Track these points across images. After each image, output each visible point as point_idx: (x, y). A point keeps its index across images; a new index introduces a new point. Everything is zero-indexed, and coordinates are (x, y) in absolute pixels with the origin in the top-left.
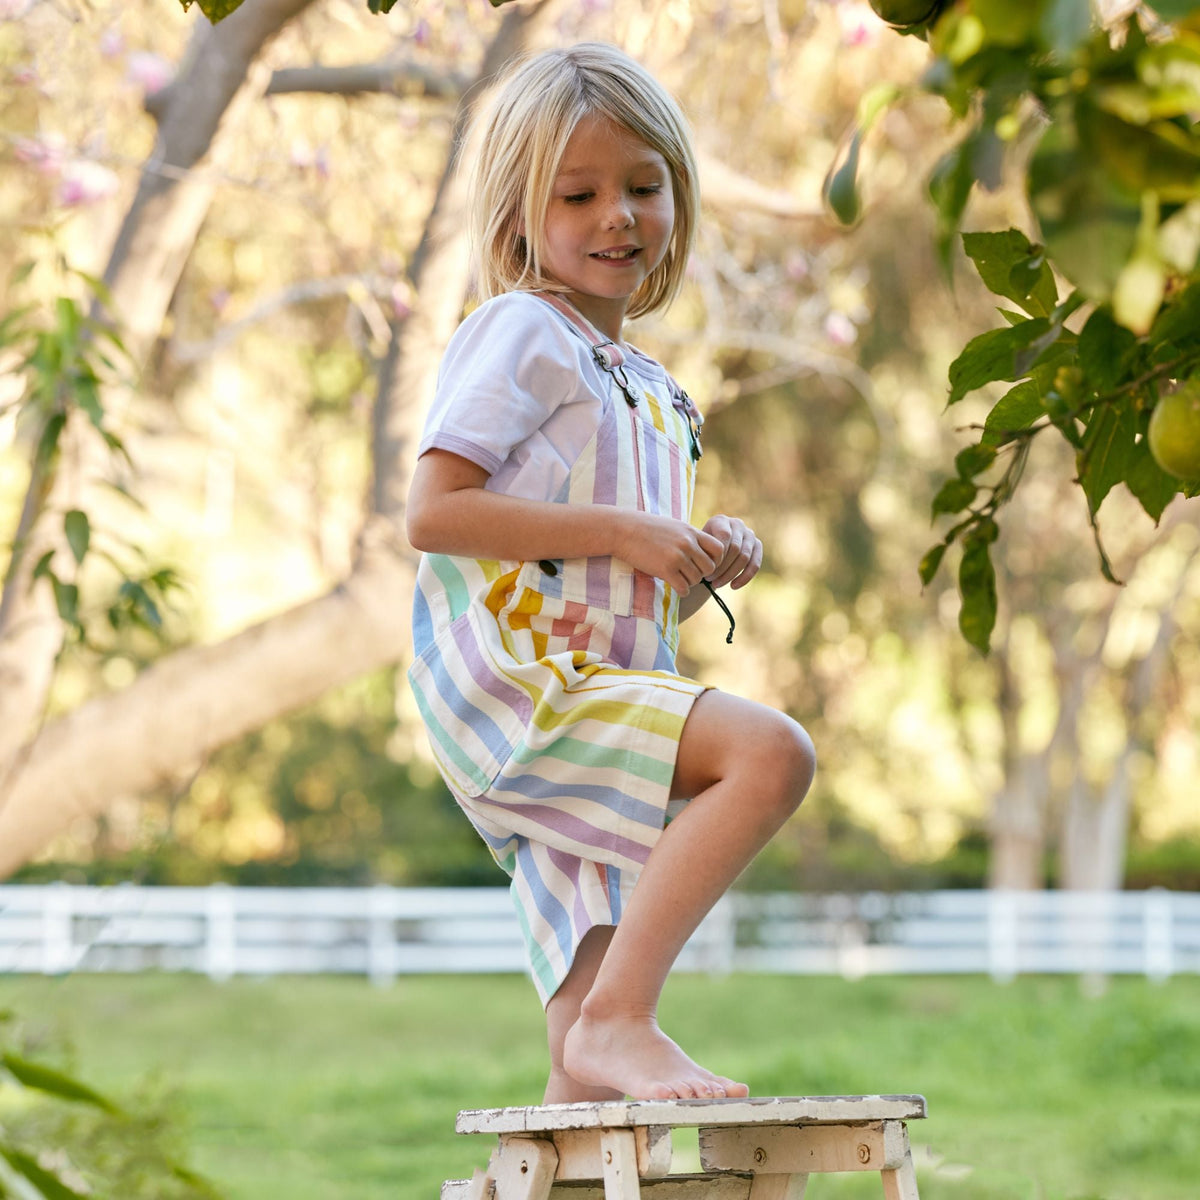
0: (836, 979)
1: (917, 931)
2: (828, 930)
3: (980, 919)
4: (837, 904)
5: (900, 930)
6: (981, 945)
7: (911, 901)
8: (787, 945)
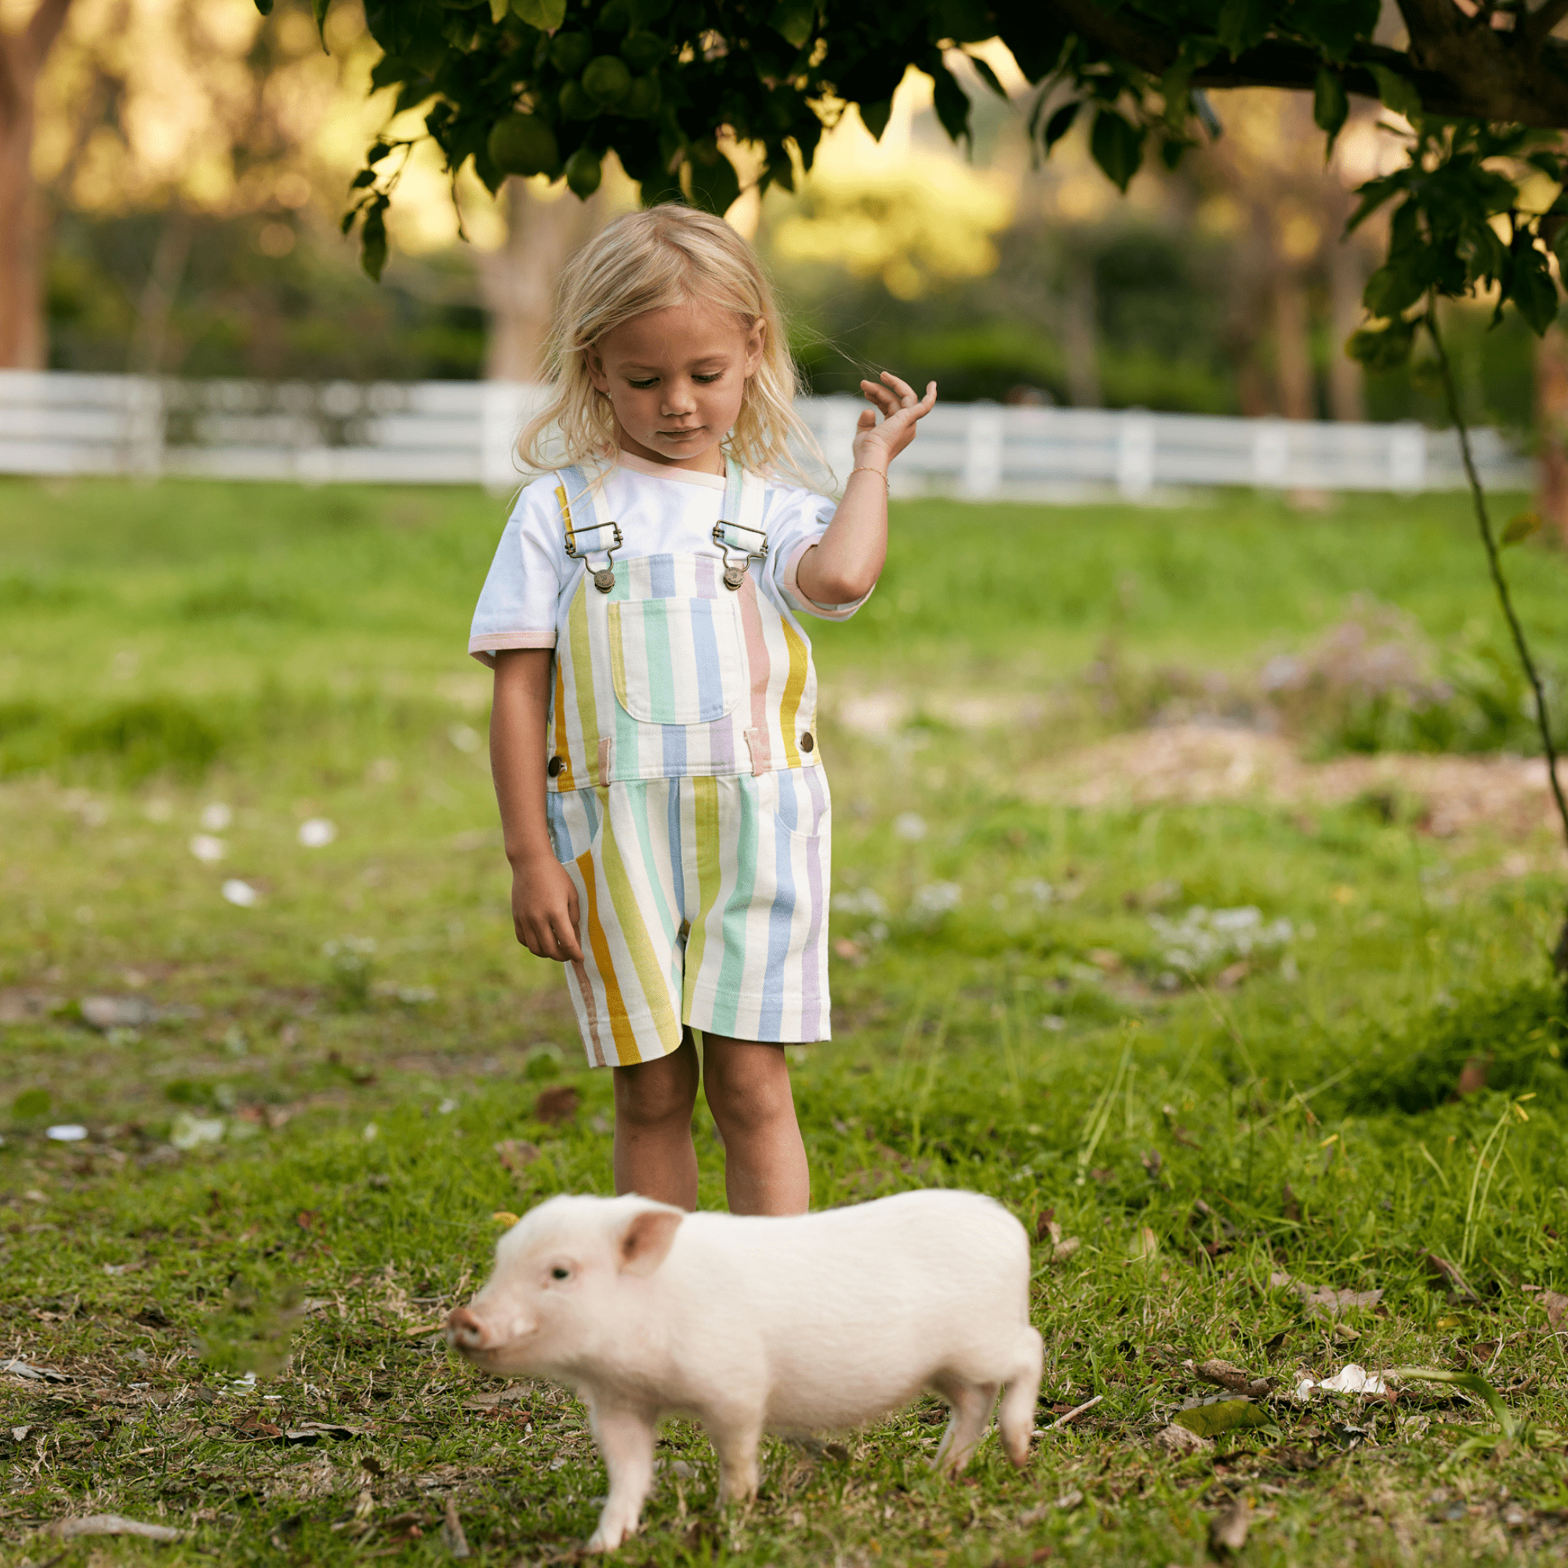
0: (291, 487)
1: (397, 430)
2: (284, 427)
3: (473, 417)
4: (293, 394)
5: (374, 430)
6: (474, 451)
7: (387, 394)
8: (232, 444)
